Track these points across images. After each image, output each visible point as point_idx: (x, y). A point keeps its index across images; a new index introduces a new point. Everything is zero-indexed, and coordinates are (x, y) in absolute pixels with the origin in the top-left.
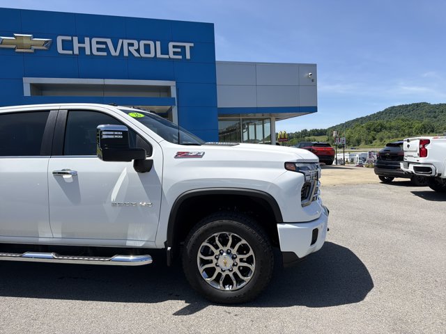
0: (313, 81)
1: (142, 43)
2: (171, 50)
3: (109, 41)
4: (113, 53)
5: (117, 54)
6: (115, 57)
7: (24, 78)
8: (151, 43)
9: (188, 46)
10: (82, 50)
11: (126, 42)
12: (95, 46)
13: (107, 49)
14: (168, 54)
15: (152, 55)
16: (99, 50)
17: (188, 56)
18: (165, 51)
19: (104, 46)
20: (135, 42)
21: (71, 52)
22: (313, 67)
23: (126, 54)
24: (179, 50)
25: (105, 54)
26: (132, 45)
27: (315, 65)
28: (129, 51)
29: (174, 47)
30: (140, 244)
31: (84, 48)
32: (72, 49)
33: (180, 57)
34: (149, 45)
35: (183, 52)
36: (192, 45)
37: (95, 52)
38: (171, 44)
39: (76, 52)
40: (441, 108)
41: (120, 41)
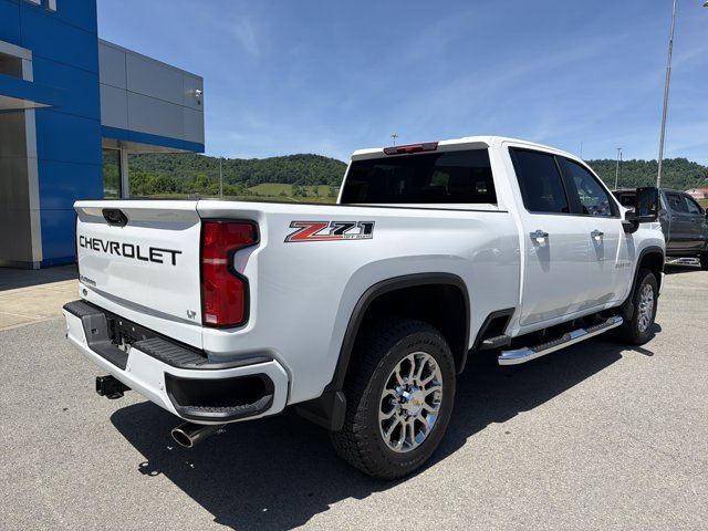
0: (199, 103)
17: (53, 6)
22: (199, 81)
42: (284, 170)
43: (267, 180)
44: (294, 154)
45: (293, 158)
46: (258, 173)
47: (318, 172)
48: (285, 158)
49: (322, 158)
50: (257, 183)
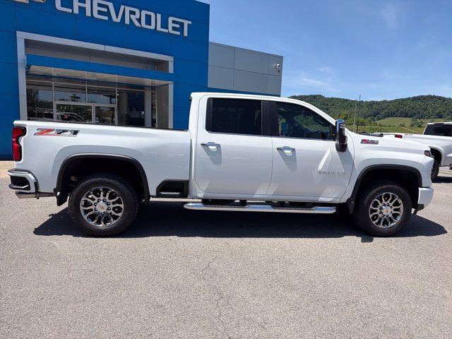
0: (279, 71)
1: (144, 13)
2: (171, 25)
3: (111, 5)
4: (114, 18)
5: (119, 20)
6: (116, 23)
7: (17, 32)
8: (153, 15)
9: (186, 23)
10: (82, 10)
11: (128, 9)
12: (96, 8)
13: (108, 14)
14: (167, 29)
15: (152, 27)
16: (100, 13)
17: (186, 34)
18: (165, 25)
19: (105, 10)
20: (137, 11)
21: (70, 11)
22: (280, 59)
23: (127, 22)
24: (178, 26)
25: (106, 18)
26: (134, 13)
27: (282, 57)
28: (130, 19)
29: (174, 22)
30: (328, 200)
31: (85, 8)
32: (72, 7)
33: (178, 33)
34: (150, 16)
35: (181, 29)
36: (190, 23)
37: (96, 15)
38: (171, 19)
39: (76, 11)
40: (333, 101)
41: (122, 7)
42: (407, 108)
43: (392, 115)
44: (416, 96)
45: (415, 99)
46: (386, 110)
47: (435, 108)
48: (409, 99)
49: (440, 98)
50: (384, 117)
